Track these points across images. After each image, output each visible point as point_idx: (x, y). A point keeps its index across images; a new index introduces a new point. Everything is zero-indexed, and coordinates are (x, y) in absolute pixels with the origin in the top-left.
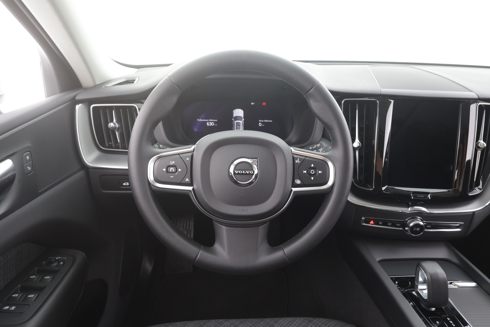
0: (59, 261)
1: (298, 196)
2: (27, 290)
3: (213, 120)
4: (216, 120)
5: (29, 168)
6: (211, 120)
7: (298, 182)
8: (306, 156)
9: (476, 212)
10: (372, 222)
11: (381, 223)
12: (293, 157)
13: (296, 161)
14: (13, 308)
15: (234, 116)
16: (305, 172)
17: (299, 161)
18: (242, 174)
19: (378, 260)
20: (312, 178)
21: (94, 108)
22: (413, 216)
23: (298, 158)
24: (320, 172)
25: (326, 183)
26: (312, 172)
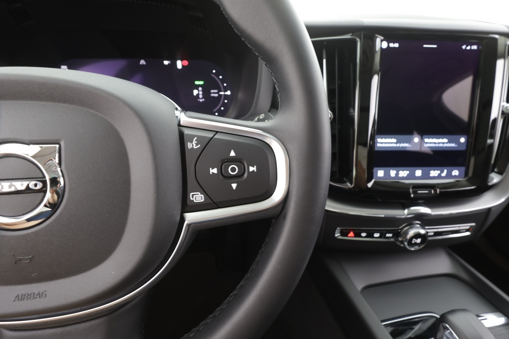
7: (198, 197)
8: (217, 132)
9: (492, 209)
10: (351, 234)
11: (364, 234)
12: (181, 135)
13: (190, 145)
16: (215, 171)
17: (197, 145)
19: (360, 286)
20: (234, 186)
22: (409, 222)
23: (195, 136)
24: (252, 169)
25: (268, 194)
26: (233, 170)
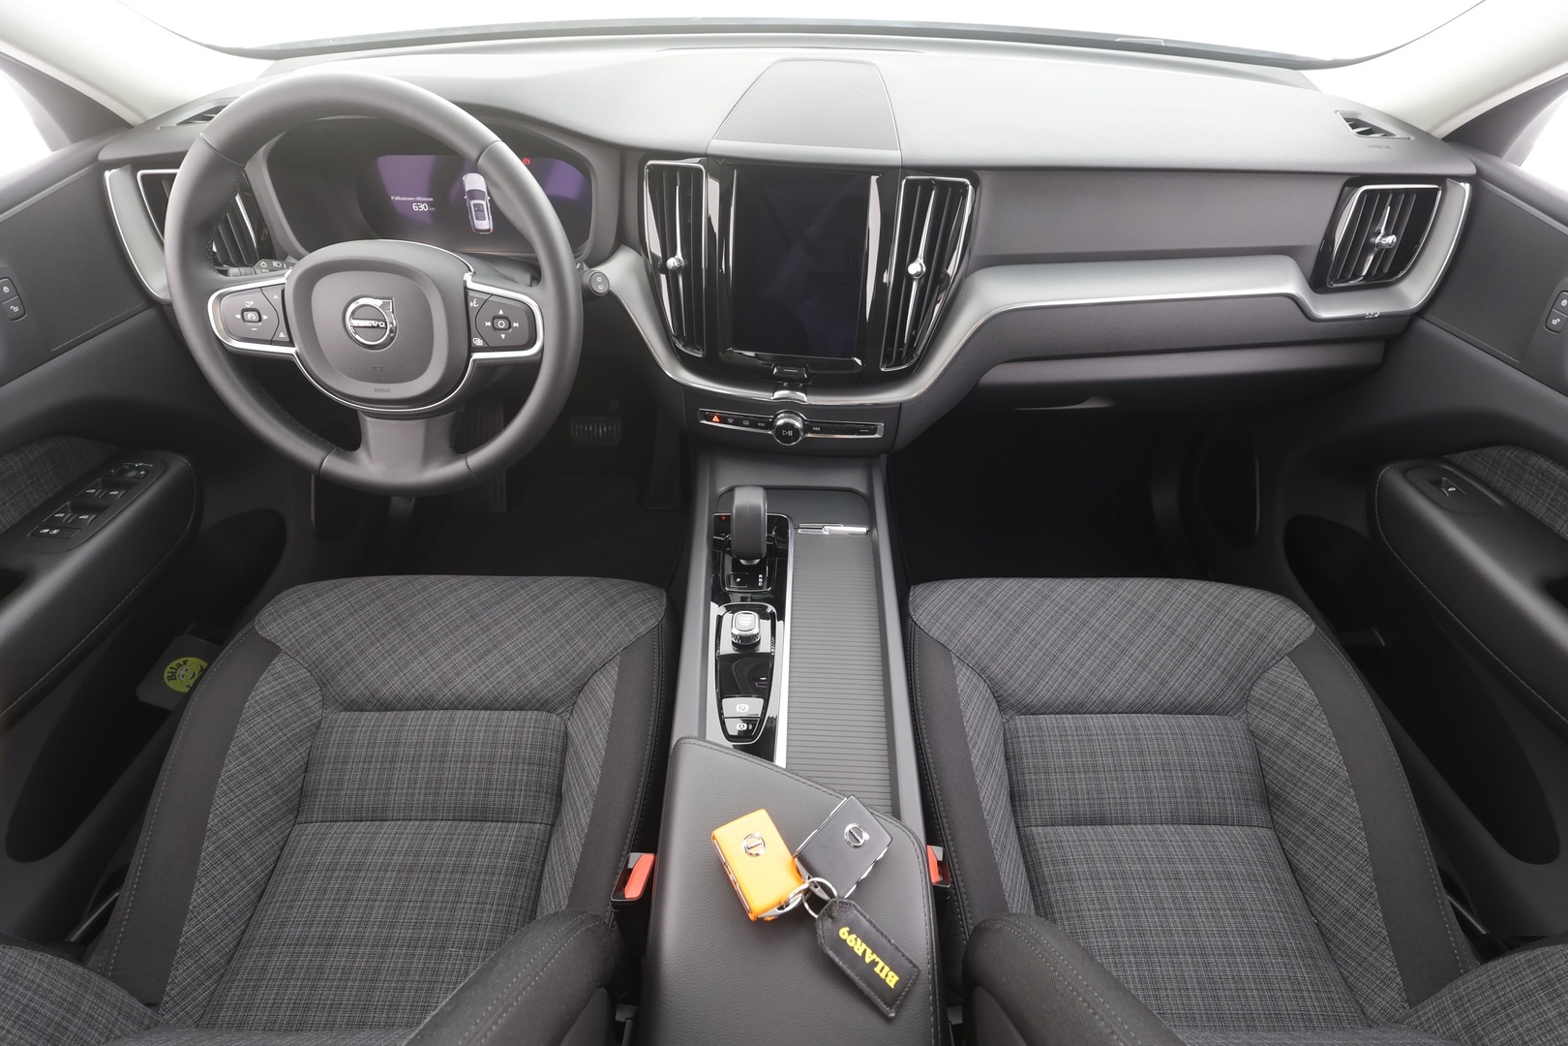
0: (139, 469)
1: (485, 367)
2: (79, 508)
3: (425, 199)
4: (431, 199)
5: (16, 309)
6: (419, 199)
7: (478, 342)
8: (492, 295)
9: (904, 404)
10: (716, 419)
11: (731, 421)
12: (466, 297)
13: (471, 304)
14: (55, 532)
15: (467, 189)
16: (489, 324)
17: (477, 304)
18: (373, 327)
20: (503, 336)
21: (144, 177)
23: (476, 297)
24: (515, 325)
25: (531, 345)
26: (502, 324)
